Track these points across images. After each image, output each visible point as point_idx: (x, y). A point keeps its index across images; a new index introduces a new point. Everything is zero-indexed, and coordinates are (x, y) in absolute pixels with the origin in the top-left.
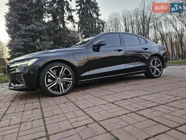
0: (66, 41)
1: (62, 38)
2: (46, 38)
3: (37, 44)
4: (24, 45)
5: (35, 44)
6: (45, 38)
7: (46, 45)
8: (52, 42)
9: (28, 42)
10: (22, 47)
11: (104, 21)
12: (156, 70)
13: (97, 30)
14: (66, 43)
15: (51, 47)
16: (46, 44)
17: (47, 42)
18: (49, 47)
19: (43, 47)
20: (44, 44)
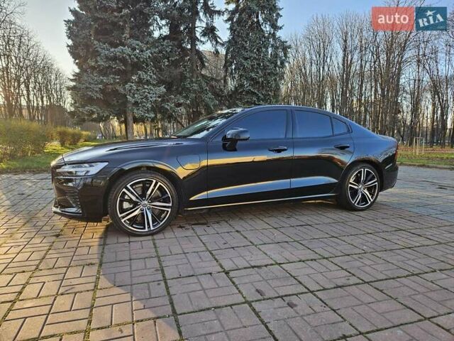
0: (195, 87)
1: (185, 78)
2: (151, 77)
3: (130, 90)
4: (102, 91)
5: (125, 89)
6: (149, 78)
7: (149, 95)
8: (162, 89)
9: (111, 84)
10: (98, 96)
11: (288, 44)
12: (363, 195)
13: (268, 64)
14: (195, 91)
15: (160, 100)
16: (149, 93)
17: (152, 88)
18: (154, 99)
19: (142, 99)
20: (144, 92)
